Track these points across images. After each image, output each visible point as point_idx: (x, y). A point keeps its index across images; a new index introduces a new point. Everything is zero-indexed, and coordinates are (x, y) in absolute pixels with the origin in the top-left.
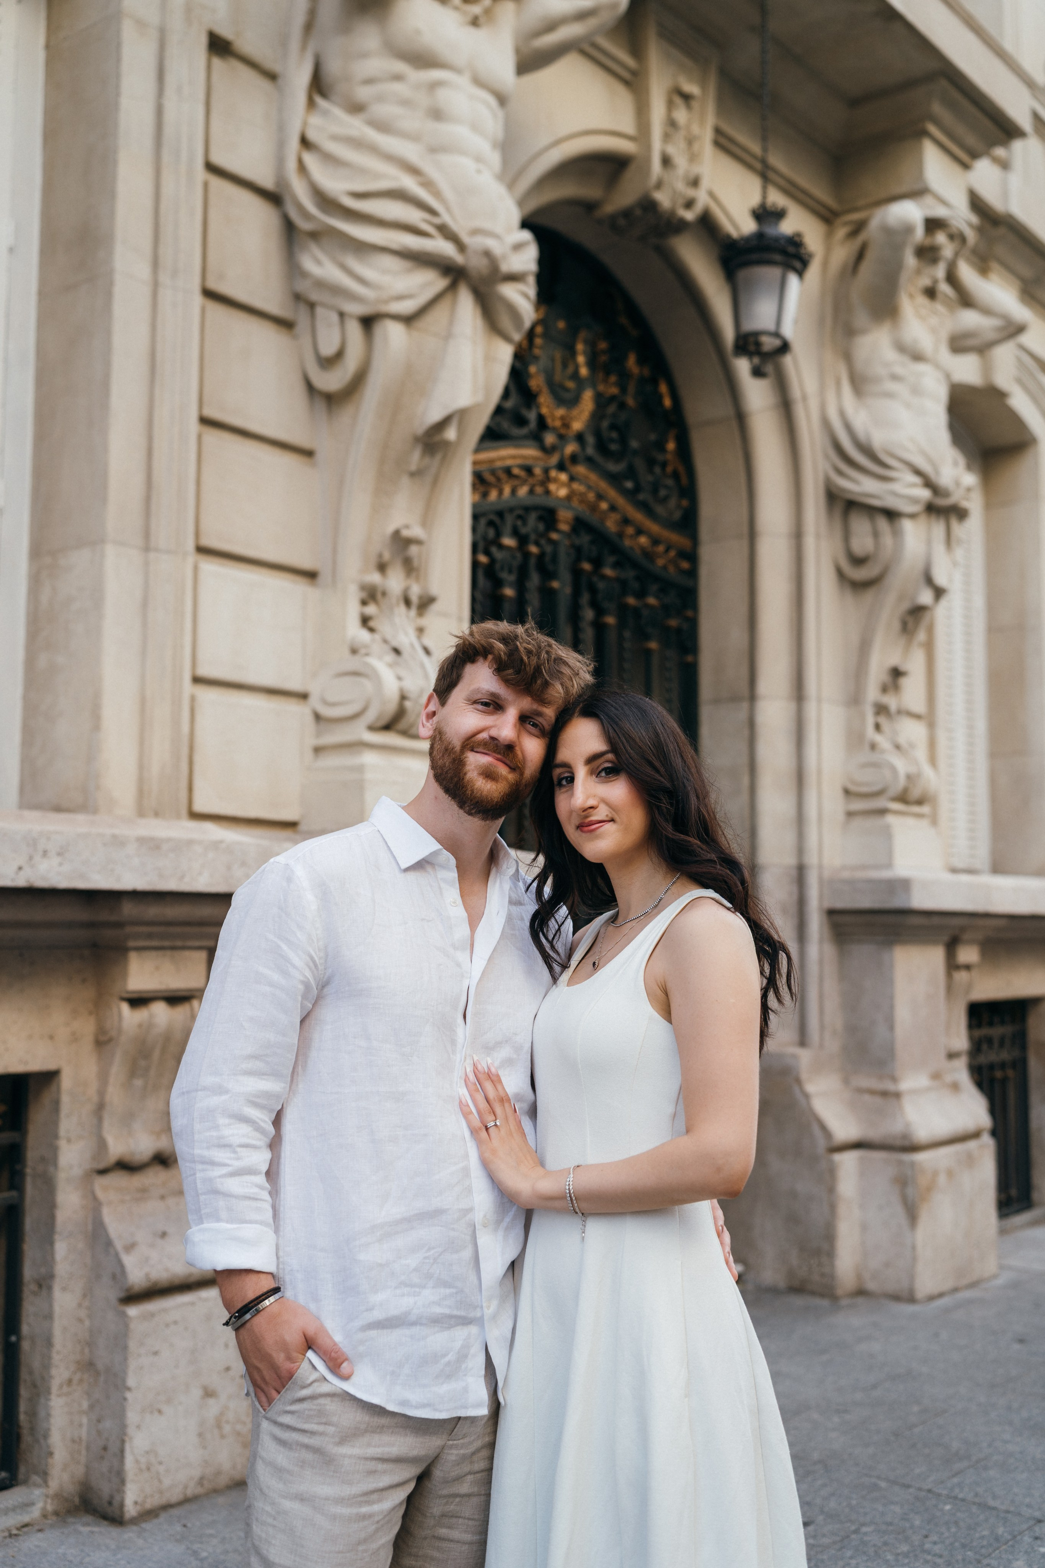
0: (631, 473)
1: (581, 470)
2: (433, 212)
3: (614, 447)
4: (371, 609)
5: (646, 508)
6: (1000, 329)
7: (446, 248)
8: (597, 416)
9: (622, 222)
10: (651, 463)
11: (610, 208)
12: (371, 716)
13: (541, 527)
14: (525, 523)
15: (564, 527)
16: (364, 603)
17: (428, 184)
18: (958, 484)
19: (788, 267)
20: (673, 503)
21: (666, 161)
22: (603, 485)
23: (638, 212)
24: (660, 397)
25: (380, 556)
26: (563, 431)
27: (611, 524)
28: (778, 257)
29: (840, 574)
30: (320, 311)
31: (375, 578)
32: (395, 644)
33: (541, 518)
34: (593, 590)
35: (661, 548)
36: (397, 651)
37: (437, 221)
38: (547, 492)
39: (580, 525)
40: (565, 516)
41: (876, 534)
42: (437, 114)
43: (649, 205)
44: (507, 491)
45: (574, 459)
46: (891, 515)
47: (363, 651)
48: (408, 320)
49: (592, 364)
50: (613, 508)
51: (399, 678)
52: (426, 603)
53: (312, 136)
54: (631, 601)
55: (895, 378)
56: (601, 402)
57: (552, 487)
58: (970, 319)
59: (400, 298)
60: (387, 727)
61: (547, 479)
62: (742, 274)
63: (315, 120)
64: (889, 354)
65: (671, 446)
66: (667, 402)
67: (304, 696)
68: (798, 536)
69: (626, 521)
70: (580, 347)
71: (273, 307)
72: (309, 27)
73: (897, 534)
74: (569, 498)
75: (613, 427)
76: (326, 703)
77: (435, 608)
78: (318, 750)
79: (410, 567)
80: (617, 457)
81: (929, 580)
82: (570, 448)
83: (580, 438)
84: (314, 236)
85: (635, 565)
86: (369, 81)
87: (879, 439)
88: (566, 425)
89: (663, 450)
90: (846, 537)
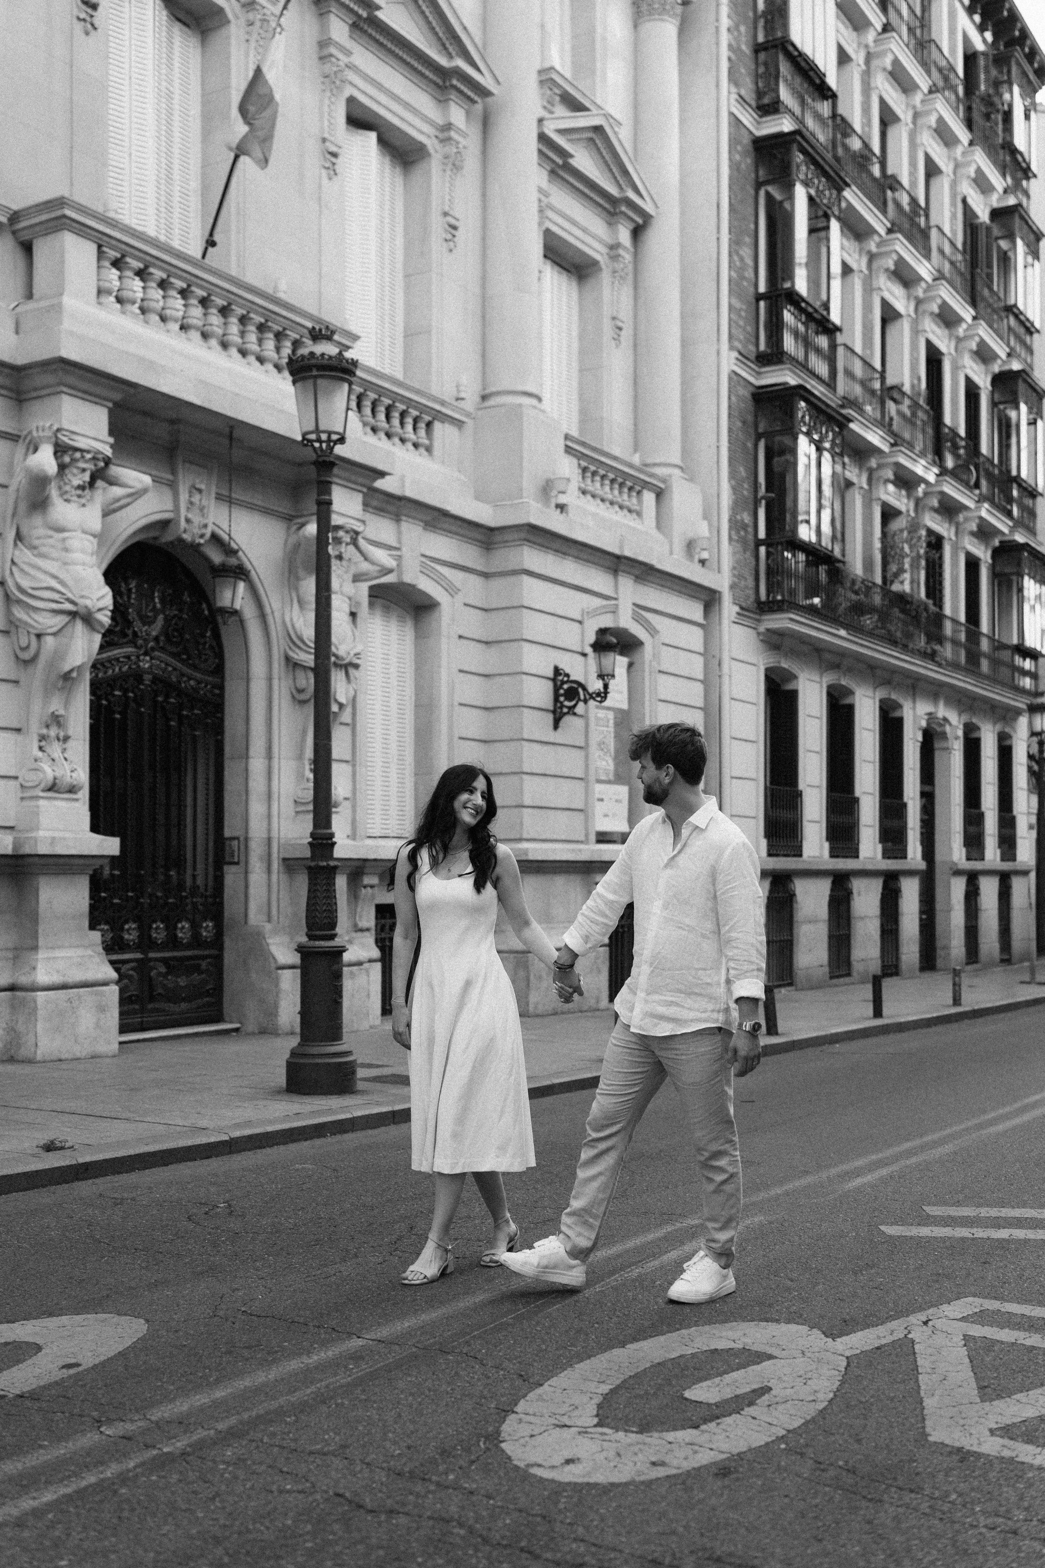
0: (185, 651)
1: (157, 653)
2: (62, 591)
3: (175, 640)
4: (43, 743)
5: (195, 667)
6: (380, 571)
7: (68, 606)
8: (166, 626)
10: (197, 644)
11: (164, 540)
12: (42, 786)
13: (134, 685)
14: (127, 683)
15: (148, 682)
17: (62, 582)
18: (348, 654)
19: (237, 578)
20: (210, 662)
21: (187, 519)
22: (170, 659)
23: (178, 542)
24: (202, 610)
25: (47, 722)
26: (147, 636)
27: (174, 677)
29: (293, 697)
30: (20, 630)
31: (45, 731)
32: (53, 757)
33: (135, 680)
34: (163, 709)
35: (203, 685)
36: (53, 760)
37: (64, 595)
38: (139, 667)
39: (157, 679)
40: (147, 678)
41: (307, 679)
42: (66, 550)
43: (182, 539)
44: (117, 669)
45: (153, 649)
48: (54, 634)
49: (162, 601)
50: (176, 669)
52: (66, 739)
53: (16, 560)
54: (186, 713)
56: (169, 619)
57: (142, 664)
58: (364, 567)
59: (53, 626)
60: (48, 789)
61: (138, 661)
62: (220, 579)
63: (17, 553)
65: (208, 634)
66: (206, 612)
67: (16, 778)
68: (270, 679)
69: (183, 675)
70: (156, 594)
72: (14, 515)
74: (150, 667)
75: (175, 630)
78: (22, 799)
80: (178, 644)
81: (335, 700)
82: (151, 644)
83: (156, 639)
84: (17, 602)
85: (188, 695)
86: (38, 538)
88: (148, 634)
89: (204, 636)
90: (294, 679)
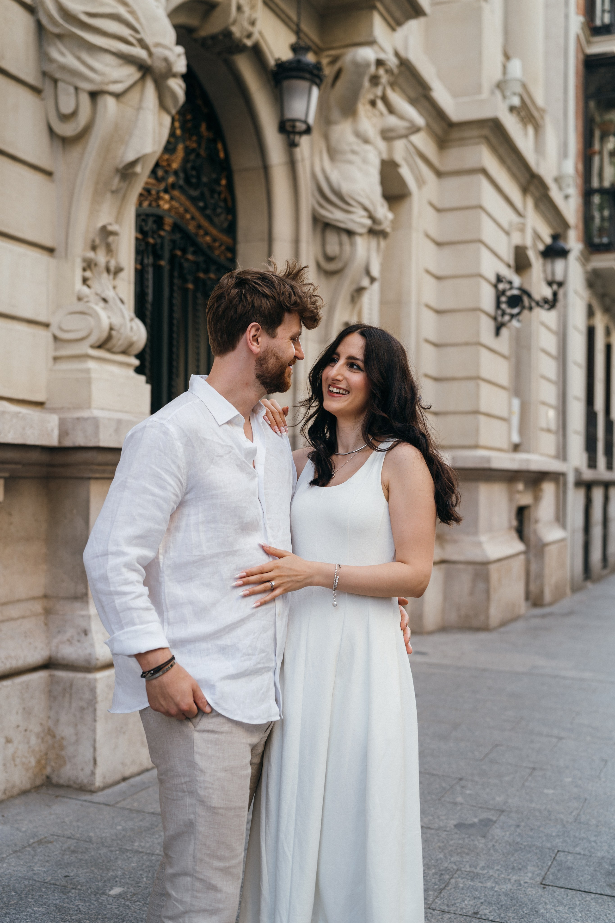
0: (202, 197)
1: (176, 193)
2: (136, 31)
3: (194, 180)
4: (88, 274)
5: (209, 219)
6: (408, 128)
7: (142, 54)
8: (185, 160)
9: (210, 42)
10: (213, 191)
11: (203, 33)
12: (92, 339)
13: (155, 227)
14: (146, 225)
15: (167, 228)
16: (84, 270)
17: (132, 12)
18: (386, 218)
19: (313, 82)
20: (223, 217)
21: (239, 8)
22: (188, 204)
23: (221, 37)
24: (217, 151)
25: (93, 241)
26: (167, 168)
27: (191, 227)
28: (308, 76)
29: (319, 266)
30: (60, 84)
31: (91, 255)
32: (104, 296)
33: (155, 222)
34: (181, 266)
35: (217, 244)
36: (105, 300)
37: (138, 36)
38: (158, 206)
39: (176, 227)
40: (168, 221)
41: (341, 244)
43: (228, 34)
45: (173, 186)
46: (350, 233)
47: (86, 299)
48: (118, 96)
49: (183, 128)
50: (193, 218)
51: (109, 318)
52: (117, 271)
54: (201, 275)
55: (354, 152)
56: (188, 151)
57: (161, 203)
58: (392, 121)
59: (115, 82)
60: (99, 347)
61: (158, 198)
62: (286, 83)
64: (351, 138)
65: (224, 182)
66: (222, 155)
67: (47, 325)
68: (296, 242)
69: (199, 227)
71: (30, 79)
73: (353, 245)
74: (169, 210)
75: (193, 168)
76: (61, 329)
77: (122, 275)
78: (56, 359)
79: (109, 250)
80: (195, 186)
81: (368, 272)
82: (171, 179)
83: (176, 173)
84: (59, 37)
85: (204, 254)
87: (345, 188)
88: (169, 165)
89: (219, 184)
90: (324, 244)
